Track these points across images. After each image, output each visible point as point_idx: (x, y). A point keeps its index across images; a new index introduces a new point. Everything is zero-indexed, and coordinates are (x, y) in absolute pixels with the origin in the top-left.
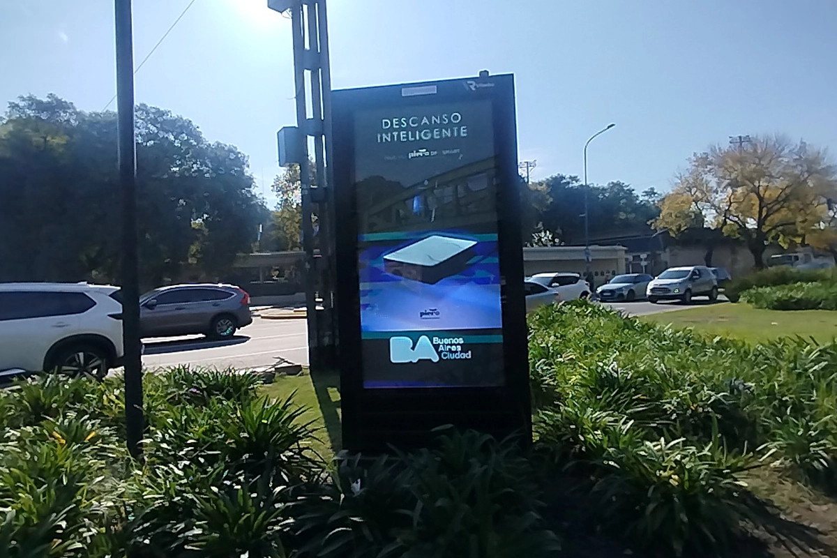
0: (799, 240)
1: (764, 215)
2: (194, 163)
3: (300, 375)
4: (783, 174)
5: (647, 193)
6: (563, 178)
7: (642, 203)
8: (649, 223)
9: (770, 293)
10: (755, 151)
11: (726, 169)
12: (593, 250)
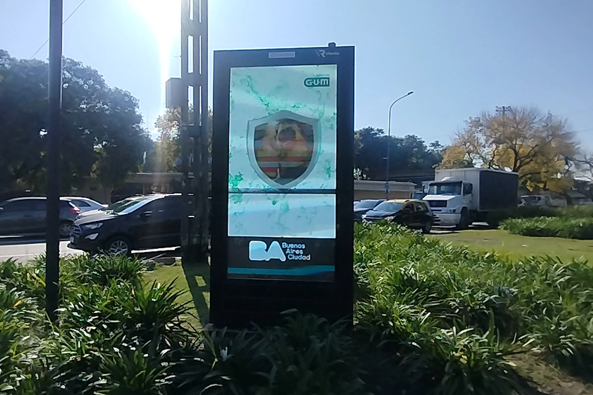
0: (541, 186)
1: (517, 166)
2: (98, 103)
3: (175, 265)
4: (534, 137)
5: (433, 145)
6: (372, 130)
7: (429, 152)
8: (433, 167)
9: (521, 224)
10: (515, 118)
11: (492, 130)
12: (392, 185)
